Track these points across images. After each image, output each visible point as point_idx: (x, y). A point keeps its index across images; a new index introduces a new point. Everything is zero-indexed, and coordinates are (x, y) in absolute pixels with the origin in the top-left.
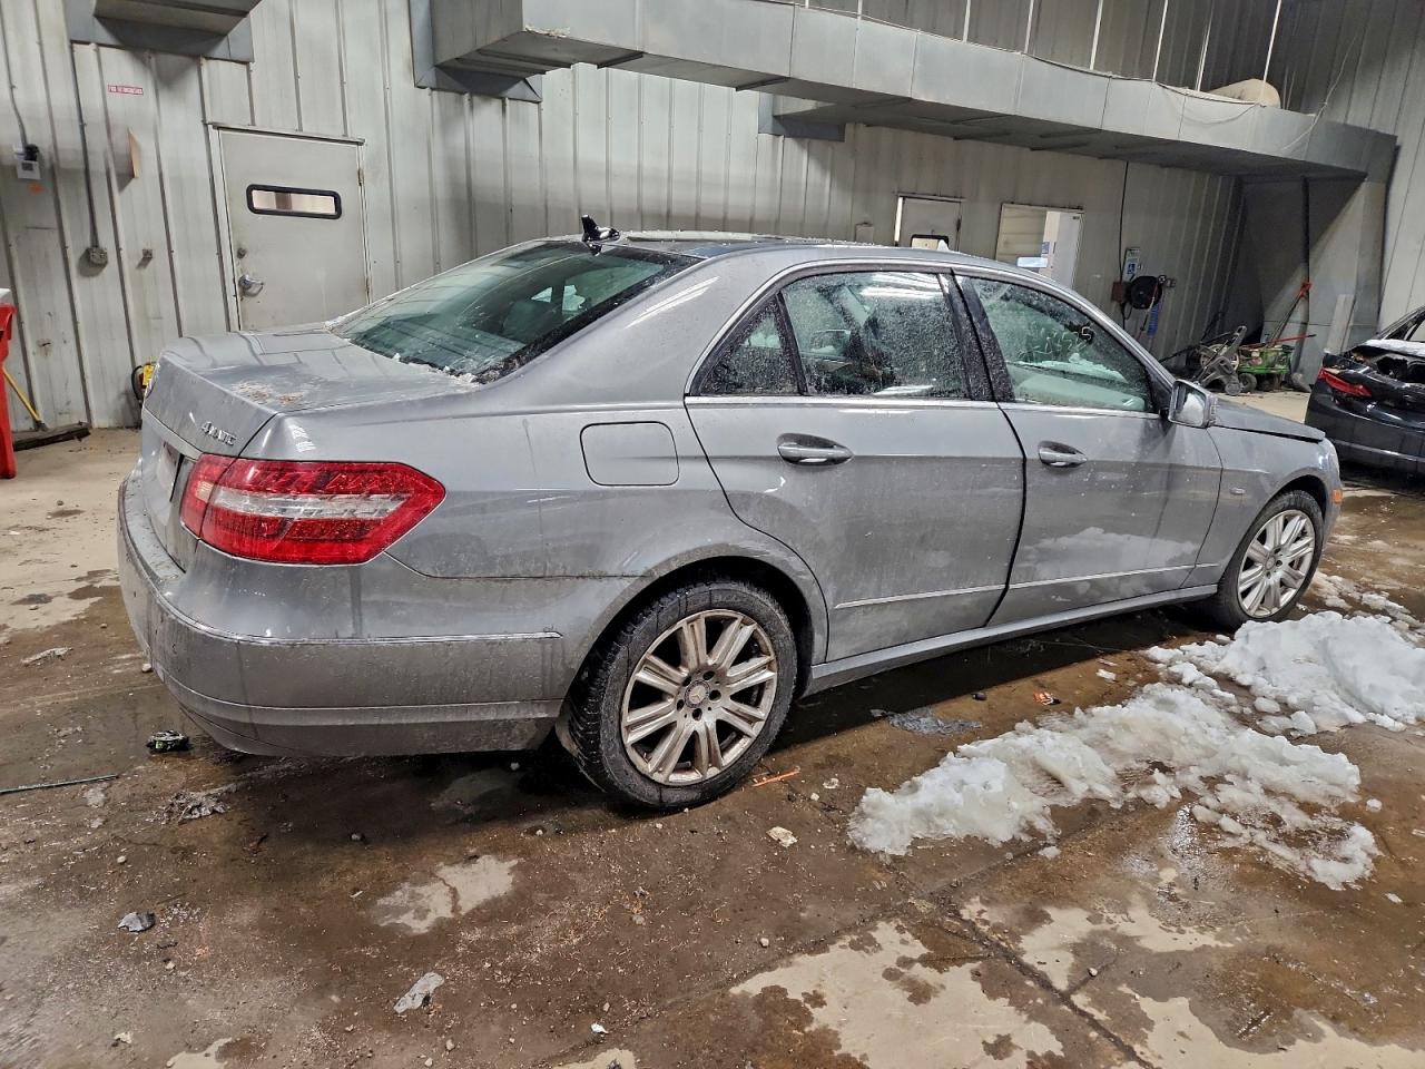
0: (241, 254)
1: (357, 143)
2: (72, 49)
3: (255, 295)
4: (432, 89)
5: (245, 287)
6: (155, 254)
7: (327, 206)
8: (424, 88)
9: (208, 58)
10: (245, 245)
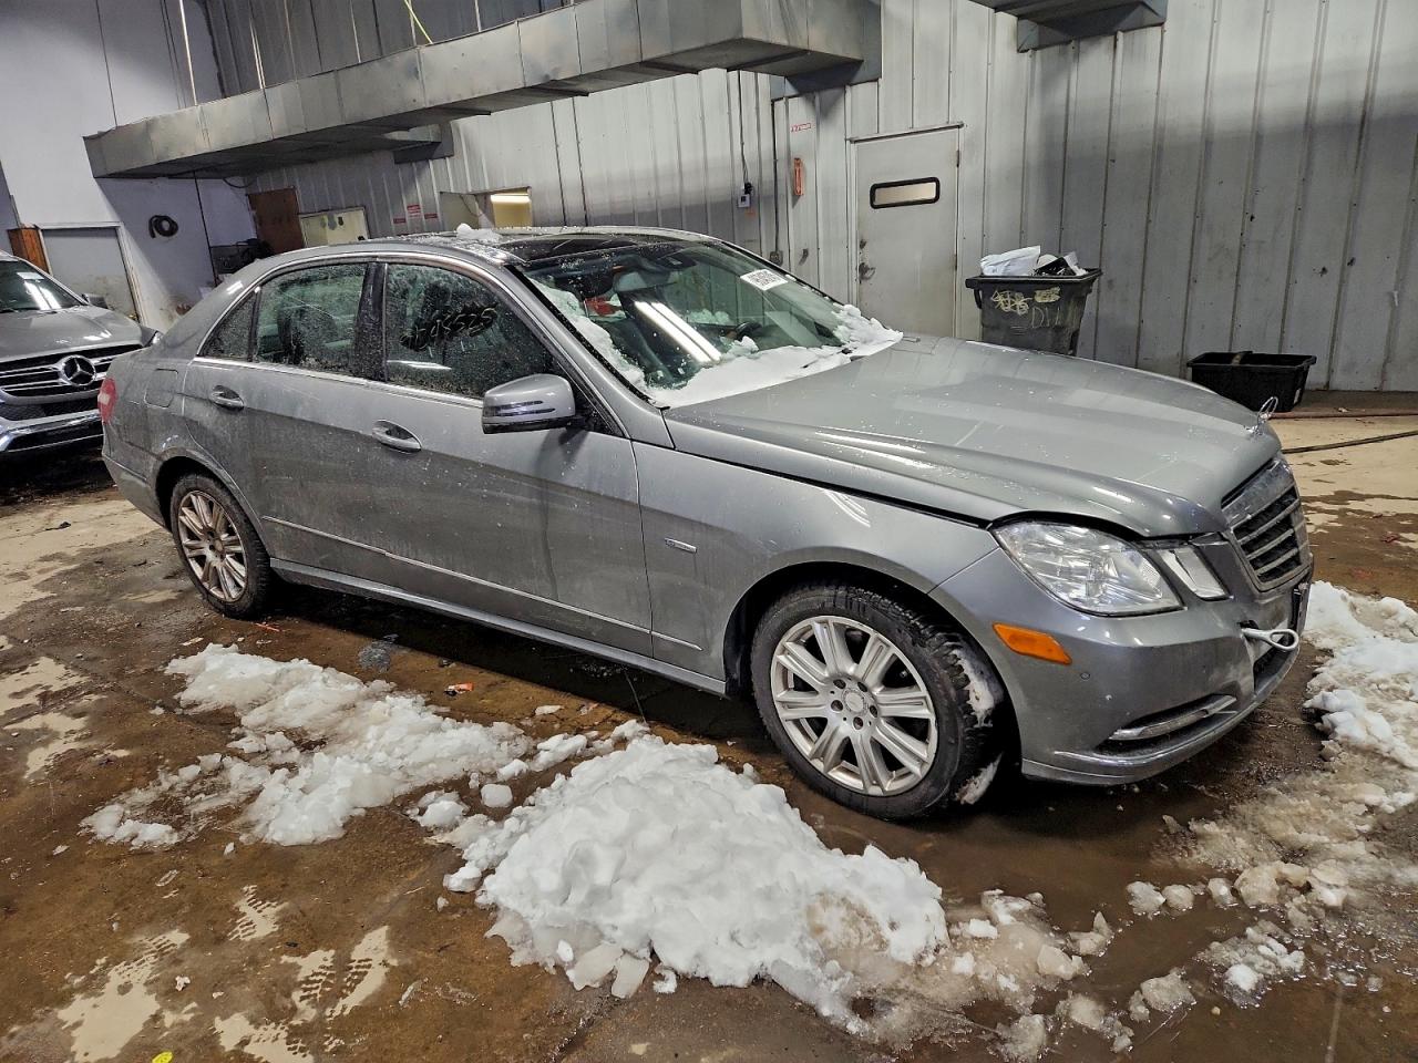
0: (862, 245)
1: (959, 127)
2: (773, 105)
3: (869, 278)
4: (1035, 49)
5: (863, 269)
6: (810, 253)
7: (928, 191)
8: (1026, 51)
9: (851, 85)
10: (866, 238)
